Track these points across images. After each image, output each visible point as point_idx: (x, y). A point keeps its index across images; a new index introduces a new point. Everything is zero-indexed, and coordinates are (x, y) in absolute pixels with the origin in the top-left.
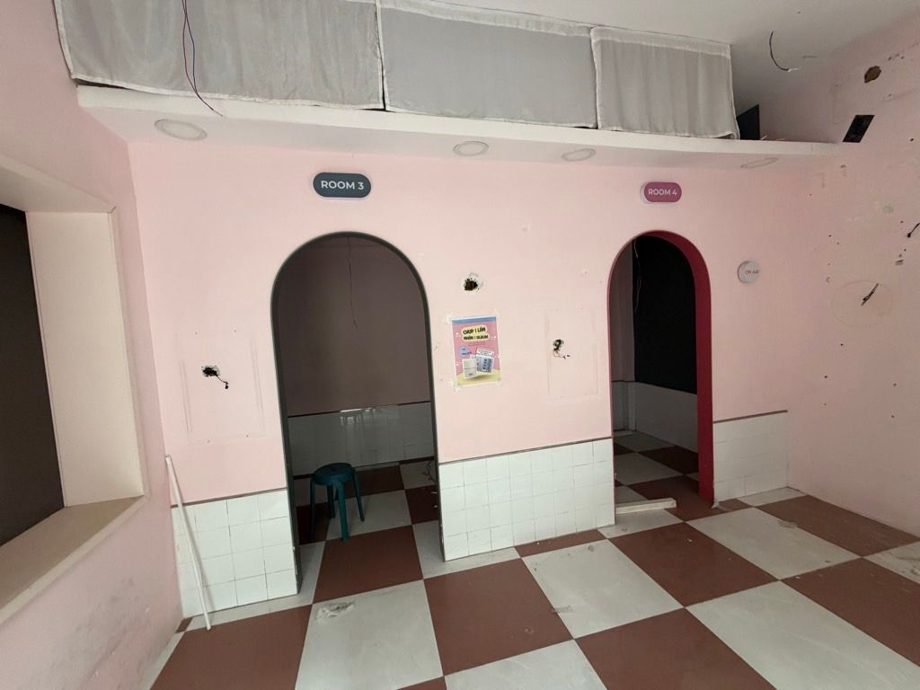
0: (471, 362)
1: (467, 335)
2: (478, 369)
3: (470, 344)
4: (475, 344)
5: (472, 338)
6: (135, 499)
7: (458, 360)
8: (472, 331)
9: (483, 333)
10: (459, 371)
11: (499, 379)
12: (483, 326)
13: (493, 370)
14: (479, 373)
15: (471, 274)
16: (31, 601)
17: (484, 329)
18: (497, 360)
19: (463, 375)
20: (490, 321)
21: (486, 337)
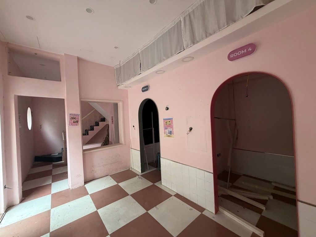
0: (167, 131)
1: (166, 123)
2: (169, 133)
3: (167, 126)
4: (168, 126)
5: (167, 124)
6: (122, 144)
7: (164, 130)
8: (167, 122)
9: (170, 123)
10: (165, 133)
11: (174, 138)
12: (170, 121)
13: (172, 134)
14: (169, 135)
15: (167, 105)
16: (107, 149)
17: (170, 122)
18: (173, 131)
19: (165, 134)
20: (171, 119)
21: (170, 124)
